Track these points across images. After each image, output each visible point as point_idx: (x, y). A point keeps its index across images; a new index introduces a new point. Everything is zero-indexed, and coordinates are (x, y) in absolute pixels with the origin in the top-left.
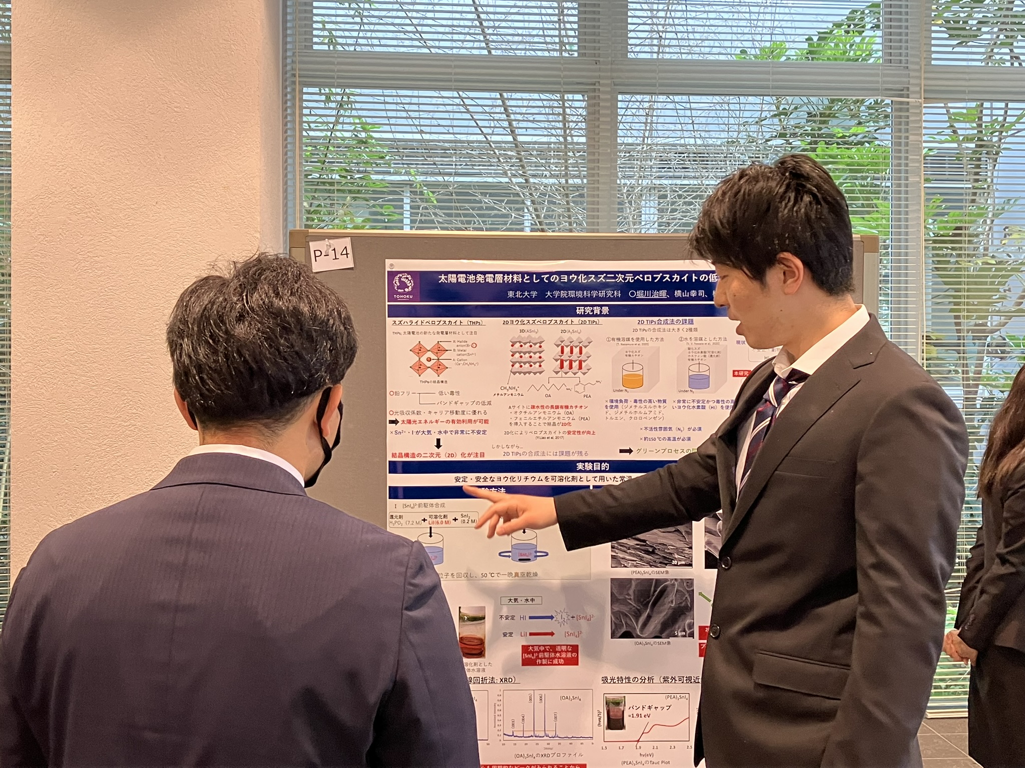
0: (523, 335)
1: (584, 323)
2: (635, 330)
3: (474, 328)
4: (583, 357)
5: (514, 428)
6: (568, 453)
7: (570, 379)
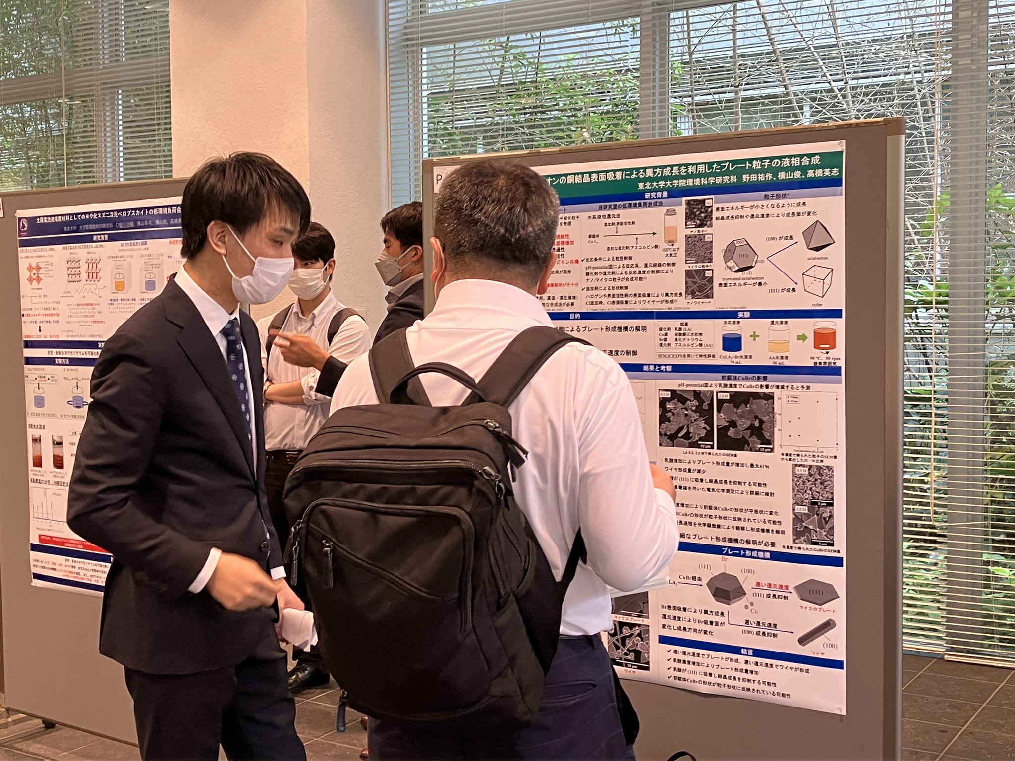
0: (72, 256)
1: (97, 246)
2: (120, 250)
3: (51, 253)
4: (98, 271)
5: (71, 319)
6: (94, 336)
7: (91, 286)
